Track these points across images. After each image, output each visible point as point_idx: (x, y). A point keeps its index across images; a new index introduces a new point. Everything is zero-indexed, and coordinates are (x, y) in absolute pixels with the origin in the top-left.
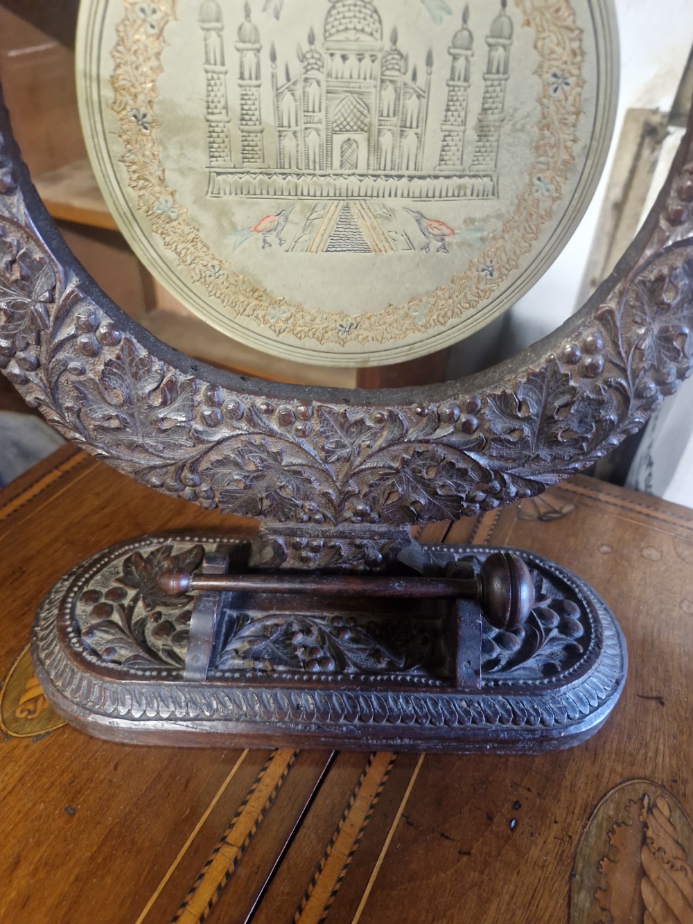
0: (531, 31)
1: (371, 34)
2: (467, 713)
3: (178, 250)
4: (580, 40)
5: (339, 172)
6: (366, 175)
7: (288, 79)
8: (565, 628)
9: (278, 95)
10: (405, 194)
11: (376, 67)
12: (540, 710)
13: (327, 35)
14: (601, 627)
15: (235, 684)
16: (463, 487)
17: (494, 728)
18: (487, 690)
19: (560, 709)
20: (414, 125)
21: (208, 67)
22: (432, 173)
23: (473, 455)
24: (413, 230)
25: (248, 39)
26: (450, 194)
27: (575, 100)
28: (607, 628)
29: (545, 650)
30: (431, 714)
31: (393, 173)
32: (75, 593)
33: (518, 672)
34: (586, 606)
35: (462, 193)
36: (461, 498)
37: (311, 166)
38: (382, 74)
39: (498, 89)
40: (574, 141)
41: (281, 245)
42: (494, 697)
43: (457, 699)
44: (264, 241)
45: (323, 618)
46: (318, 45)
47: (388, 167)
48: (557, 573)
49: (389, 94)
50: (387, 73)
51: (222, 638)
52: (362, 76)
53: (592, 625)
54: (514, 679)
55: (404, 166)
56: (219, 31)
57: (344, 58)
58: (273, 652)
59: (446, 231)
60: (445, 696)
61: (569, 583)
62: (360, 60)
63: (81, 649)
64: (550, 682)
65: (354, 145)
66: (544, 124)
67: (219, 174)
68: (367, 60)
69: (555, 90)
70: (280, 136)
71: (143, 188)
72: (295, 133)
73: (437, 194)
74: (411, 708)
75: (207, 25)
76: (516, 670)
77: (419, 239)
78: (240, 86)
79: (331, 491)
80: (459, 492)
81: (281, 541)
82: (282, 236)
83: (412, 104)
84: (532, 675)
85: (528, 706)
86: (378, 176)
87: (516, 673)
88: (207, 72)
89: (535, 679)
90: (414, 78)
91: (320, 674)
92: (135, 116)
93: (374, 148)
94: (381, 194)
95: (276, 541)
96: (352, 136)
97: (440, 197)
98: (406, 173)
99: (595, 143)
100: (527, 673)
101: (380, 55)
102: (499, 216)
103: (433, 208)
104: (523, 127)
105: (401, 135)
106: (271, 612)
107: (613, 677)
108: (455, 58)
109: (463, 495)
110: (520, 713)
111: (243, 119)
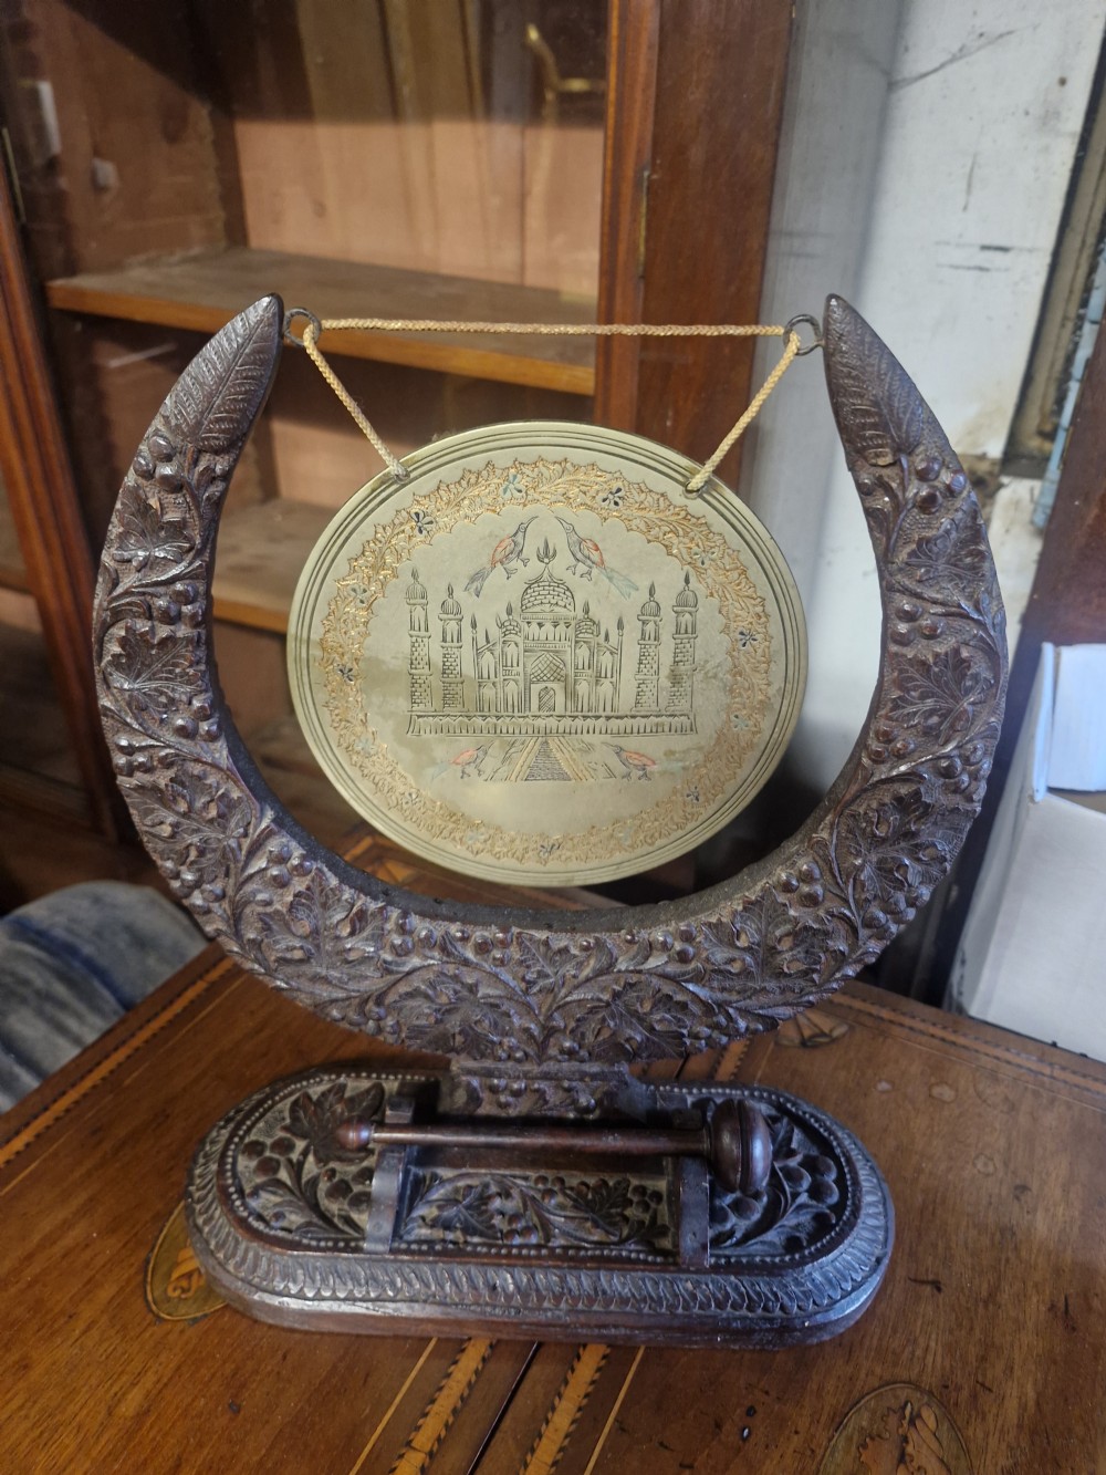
0: (715, 601)
1: (565, 607)
2: (694, 1297)
3: (376, 780)
4: (763, 605)
5: (538, 714)
6: (564, 716)
7: (488, 642)
8: (817, 1192)
9: (478, 653)
10: (604, 731)
11: (571, 631)
12: (780, 1294)
13: (523, 608)
14: (861, 1191)
15: (423, 1258)
16: (684, 1022)
17: (724, 1315)
18: (716, 1269)
19: (804, 1293)
20: (609, 675)
21: (412, 632)
22: (628, 713)
23: (691, 987)
24: (614, 762)
25: (451, 610)
26: (648, 730)
27: (764, 650)
28: (869, 1193)
29: (789, 1220)
30: (651, 1298)
31: (590, 714)
32: (236, 1144)
33: (755, 1247)
34: (844, 1164)
35: (660, 729)
36: (683, 1035)
37: (510, 709)
38: (576, 636)
39: (688, 645)
40: (768, 685)
41: (479, 775)
42: (725, 1277)
43: (681, 1280)
44: (463, 772)
45: (526, 1178)
46: (515, 616)
47: (585, 708)
48: (812, 1120)
49: (583, 652)
50: (581, 635)
51: (407, 1202)
52: (557, 638)
53: (850, 1189)
54: (748, 1255)
55: (601, 708)
56: (424, 607)
57: (540, 625)
58: (466, 1219)
59: (645, 761)
60: (668, 1276)
61: (826, 1134)
62: (555, 626)
63: (245, 1214)
64: (792, 1259)
65: (552, 692)
66: (736, 671)
67: (419, 717)
68: (562, 626)
69: (744, 645)
70: (480, 686)
71: (346, 728)
72: (494, 684)
73: (635, 730)
74: (626, 1290)
75: (412, 601)
76: (753, 1245)
77: (620, 769)
78: (443, 647)
79: (533, 1026)
80: (680, 1027)
81: (475, 1082)
82: (481, 767)
83: (606, 660)
84: (772, 1251)
85: (765, 1290)
86: (576, 717)
87: (752, 1248)
88: (411, 636)
89: (773, 1256)
90: (607, 638)
91: (520, 1247)
92: (341, 671)
93: (571, 694)
94: (579, 731)
95: (469, 1084)
96: (550, 685)
97: (638, 733)
98: (603, 714)
99: (789, 686)
100: (766, 1248)
101: (573, 623)
102: (700, 749)
103: (630, 743)
104: (715, 676)
105: (597, 684)
106: (464, 1170)
107: (873, 1255)
108: (644, 623)
109: (685, 1032)
110: (755, 1298)
111: (444, 673)
